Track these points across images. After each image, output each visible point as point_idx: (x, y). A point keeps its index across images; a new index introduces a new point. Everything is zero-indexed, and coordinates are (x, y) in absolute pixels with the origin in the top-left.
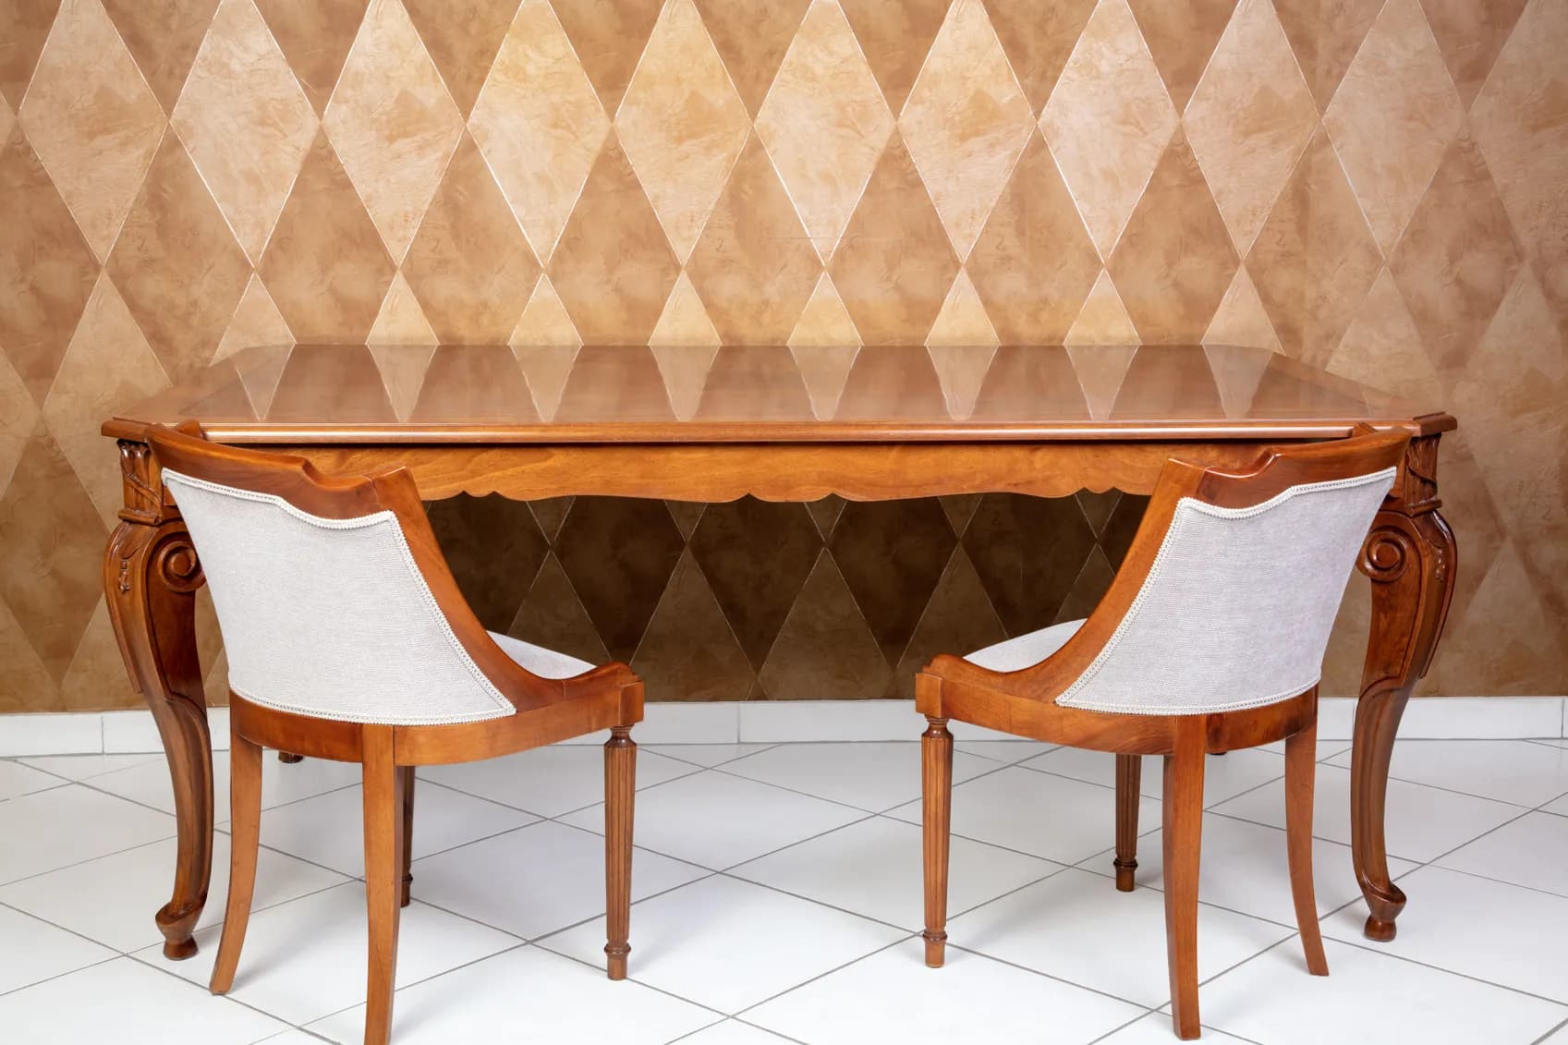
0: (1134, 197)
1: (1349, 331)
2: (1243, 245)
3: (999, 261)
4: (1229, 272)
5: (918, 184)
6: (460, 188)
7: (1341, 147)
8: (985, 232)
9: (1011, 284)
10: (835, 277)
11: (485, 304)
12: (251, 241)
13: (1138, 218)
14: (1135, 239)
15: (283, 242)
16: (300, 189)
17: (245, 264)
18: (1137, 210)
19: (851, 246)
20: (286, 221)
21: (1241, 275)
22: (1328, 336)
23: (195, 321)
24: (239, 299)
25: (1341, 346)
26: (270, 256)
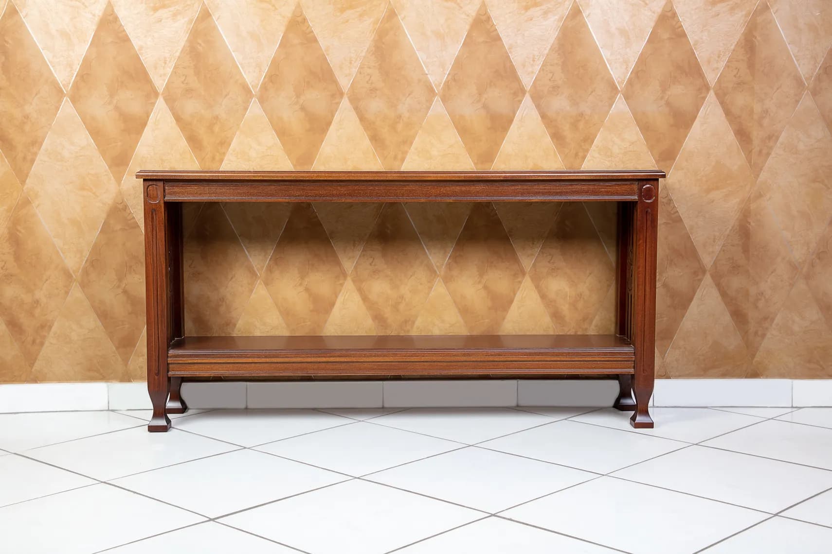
0: (639, 47)
1: (783, 134)
2: (712, 78)
3: (551, 89)
4: (703, 95)
5: (498, 38)
6: (200, 41)
7: (777, 11)
8: (542, 69)
9: (559, 104)
10: (444, 99)
11: (216, 118)
12: (64, 76)
13: (642, 60)
14: (640, 73)
15: (85, 76)
16: (96, 41)
17: (60, 91)
18: (641, 54)
19: (455, 80)
20: (86, 63)
21: (711, 97)
22: (770, 137)
23: (27, 128)
24: (57, 114)
25: (778, 144)
26: (76, 86)
